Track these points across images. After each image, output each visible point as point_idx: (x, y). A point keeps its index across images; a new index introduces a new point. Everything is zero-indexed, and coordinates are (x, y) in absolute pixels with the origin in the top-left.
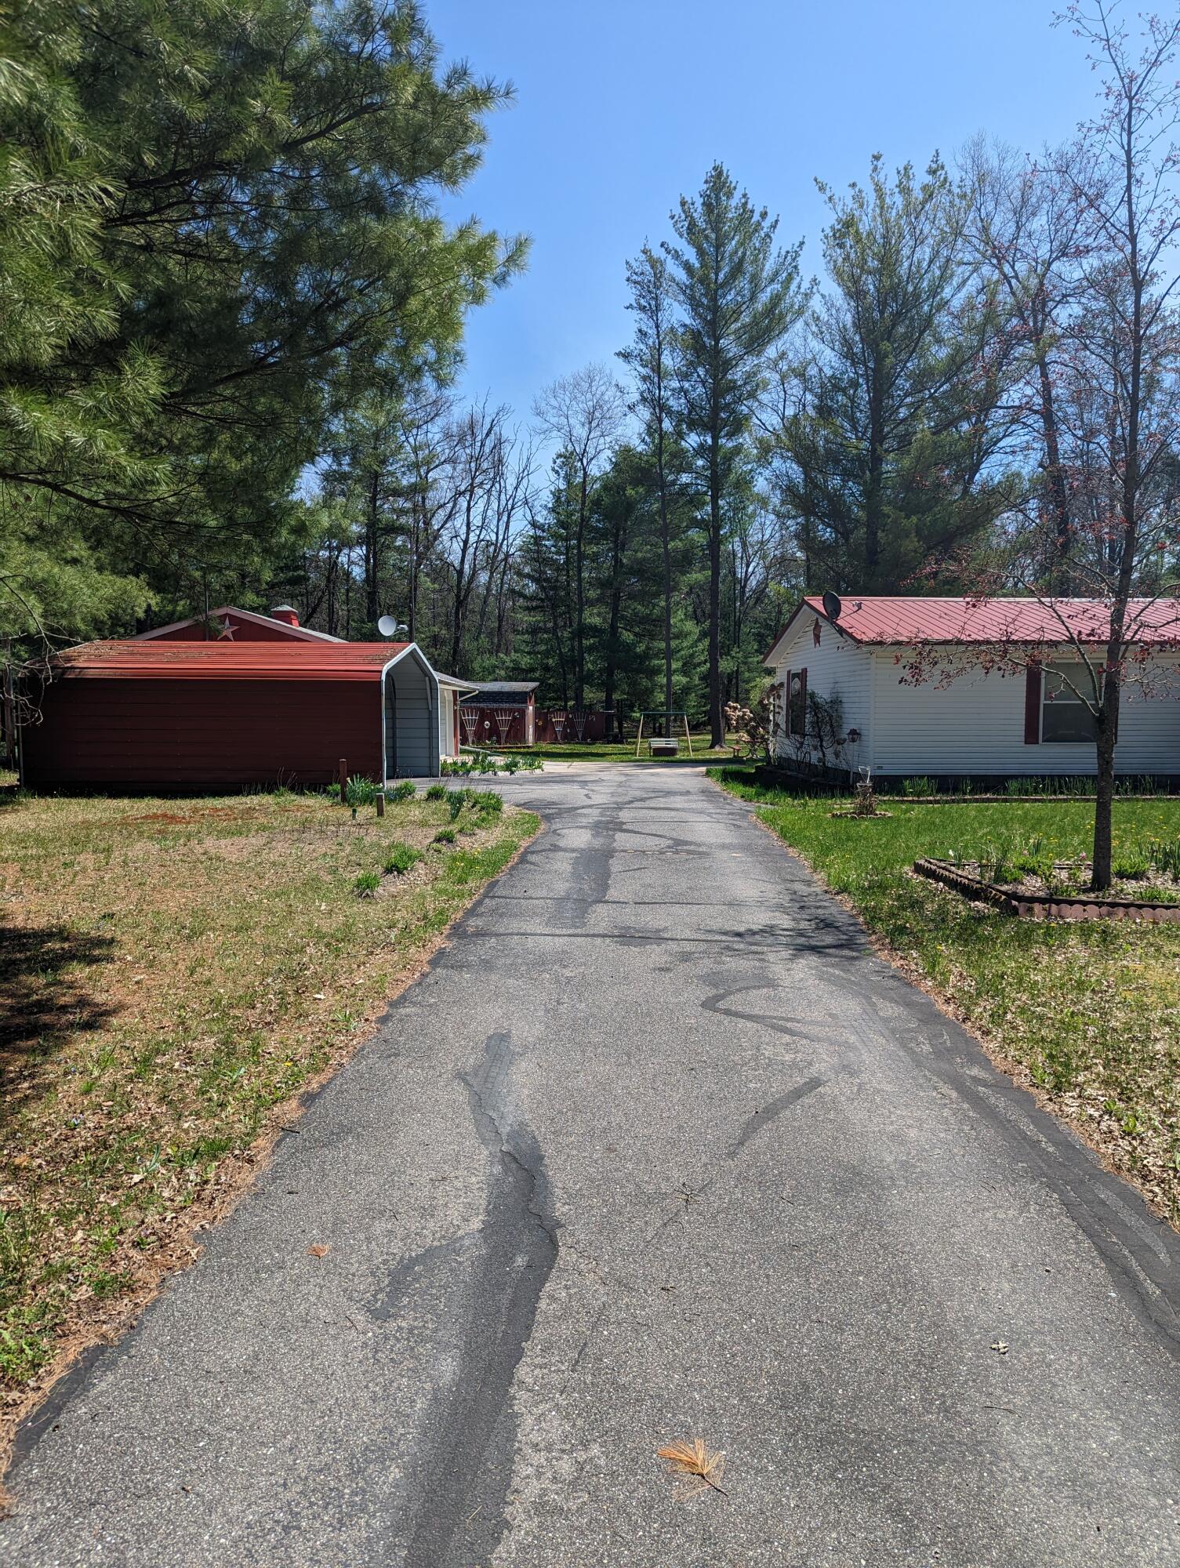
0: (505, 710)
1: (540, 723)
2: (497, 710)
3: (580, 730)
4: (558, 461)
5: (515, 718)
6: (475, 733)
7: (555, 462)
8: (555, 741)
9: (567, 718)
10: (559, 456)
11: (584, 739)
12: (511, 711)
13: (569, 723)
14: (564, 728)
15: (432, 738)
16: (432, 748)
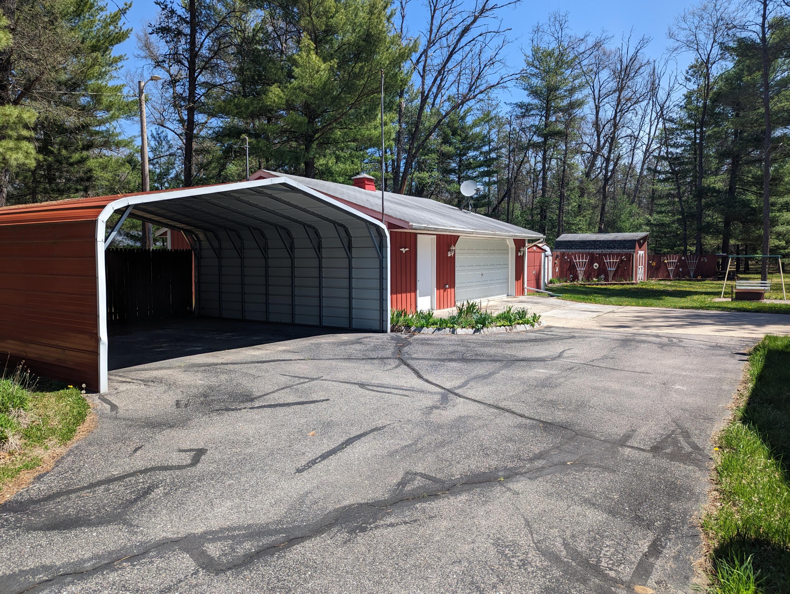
0: (613, 255)
1: (654, 264)
2: (605, 255)
3: (692, 269)
4: (690, 71)
5: (622, 261)
6: (585, 272)
7: (688, 73)
8: (667, 278)
9: (680, 259)
10: (691, 67)
11: (695, 276)
12: (619, 255)
13: (682, 264)
14: (677, 267)
15: (382, 289)
16: (382, 300)
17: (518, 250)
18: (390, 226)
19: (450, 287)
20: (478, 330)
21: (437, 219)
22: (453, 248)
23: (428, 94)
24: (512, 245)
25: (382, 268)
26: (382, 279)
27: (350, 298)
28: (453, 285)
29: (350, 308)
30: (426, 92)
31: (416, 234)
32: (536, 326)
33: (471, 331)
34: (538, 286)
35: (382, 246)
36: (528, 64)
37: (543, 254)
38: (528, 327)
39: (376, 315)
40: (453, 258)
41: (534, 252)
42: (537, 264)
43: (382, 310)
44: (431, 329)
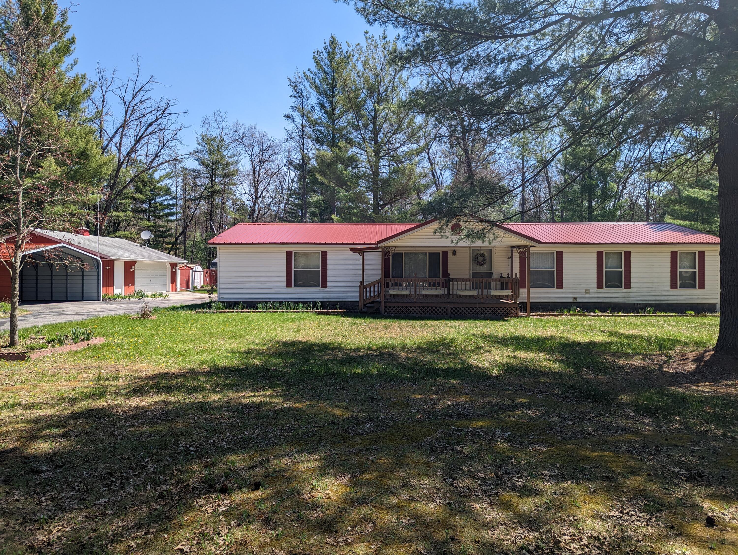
15: (98, 284)
16: (98, 288)
17: (172, 268)
18: (101, 258)
19: (132, 285)
20: (140, 299)
21: (125, 254)
22: (133, 267)
23: (123, 162)
24: (169, 266)
25: (98, 275)
26: (98, 280)
27: (83, 288)
28: (133, 284)
29: (83, 292)
30: (122, 160)
31: (114, 261)
32: (166, 298)
33: (137, 299)
34: (188, 287)
35: (98, 267)
36: (199, 144)
37: (191, 271)
38: (162, 298)
39: (95, 294)
40: (133, 272)
41: (185, 269)
42: (187, 276)
43: (98, 292)
44: (120, 299)
